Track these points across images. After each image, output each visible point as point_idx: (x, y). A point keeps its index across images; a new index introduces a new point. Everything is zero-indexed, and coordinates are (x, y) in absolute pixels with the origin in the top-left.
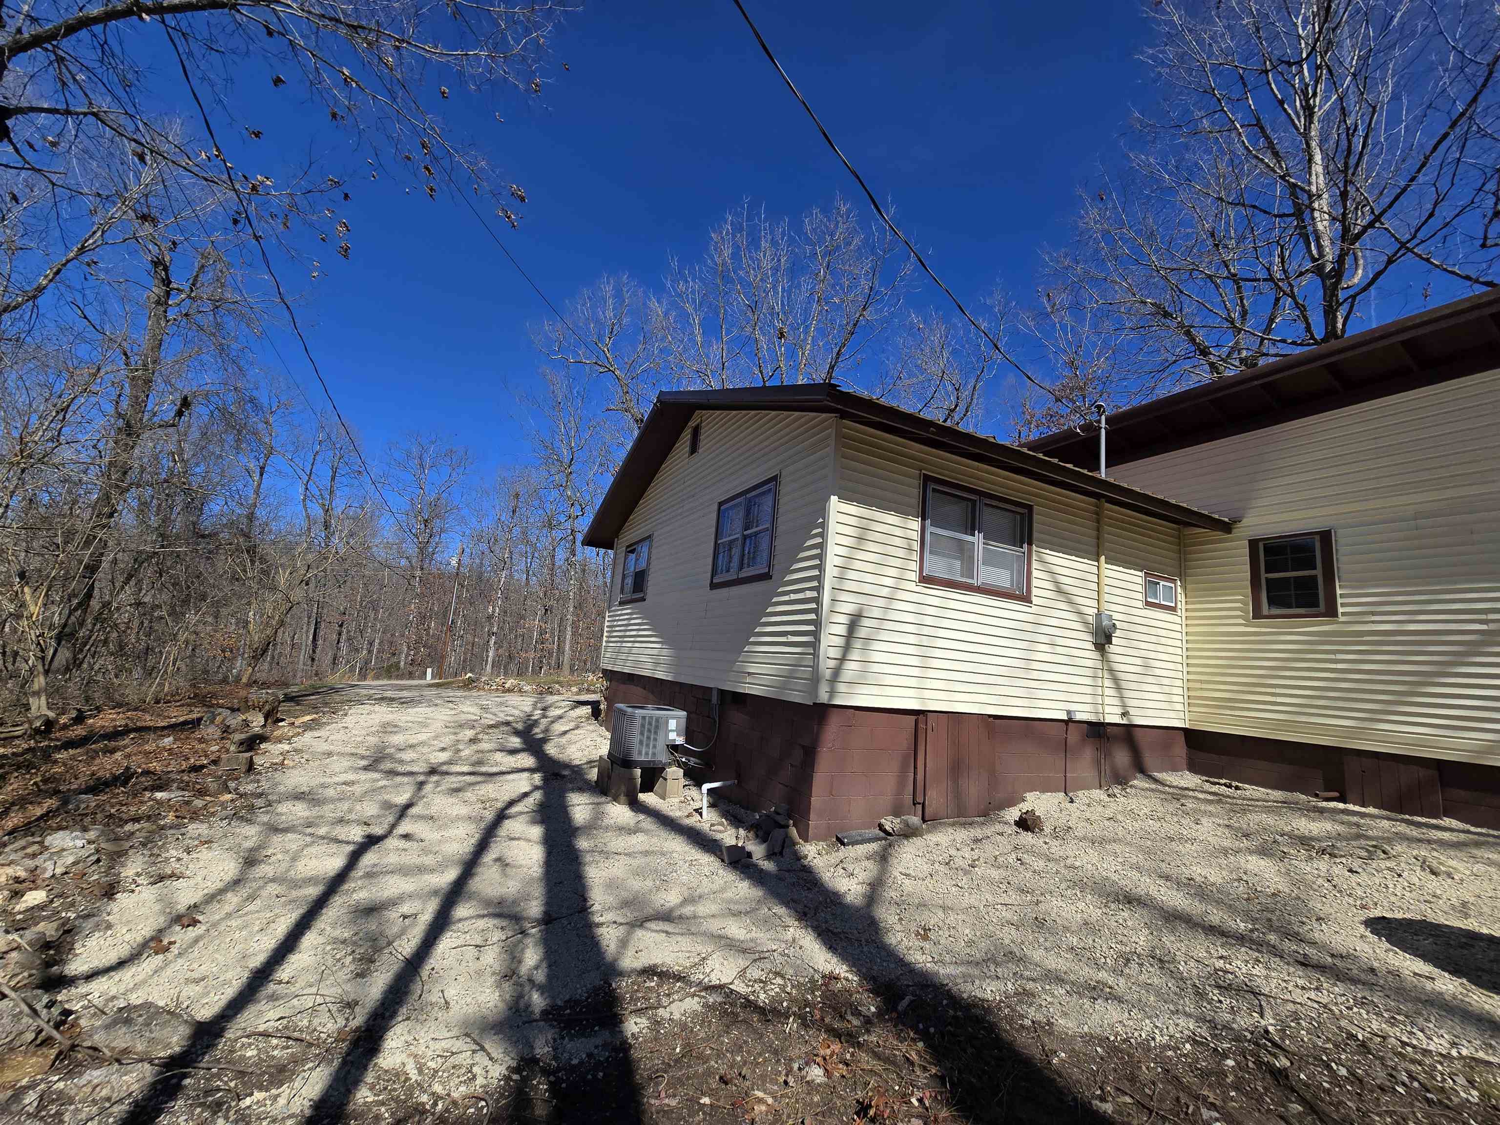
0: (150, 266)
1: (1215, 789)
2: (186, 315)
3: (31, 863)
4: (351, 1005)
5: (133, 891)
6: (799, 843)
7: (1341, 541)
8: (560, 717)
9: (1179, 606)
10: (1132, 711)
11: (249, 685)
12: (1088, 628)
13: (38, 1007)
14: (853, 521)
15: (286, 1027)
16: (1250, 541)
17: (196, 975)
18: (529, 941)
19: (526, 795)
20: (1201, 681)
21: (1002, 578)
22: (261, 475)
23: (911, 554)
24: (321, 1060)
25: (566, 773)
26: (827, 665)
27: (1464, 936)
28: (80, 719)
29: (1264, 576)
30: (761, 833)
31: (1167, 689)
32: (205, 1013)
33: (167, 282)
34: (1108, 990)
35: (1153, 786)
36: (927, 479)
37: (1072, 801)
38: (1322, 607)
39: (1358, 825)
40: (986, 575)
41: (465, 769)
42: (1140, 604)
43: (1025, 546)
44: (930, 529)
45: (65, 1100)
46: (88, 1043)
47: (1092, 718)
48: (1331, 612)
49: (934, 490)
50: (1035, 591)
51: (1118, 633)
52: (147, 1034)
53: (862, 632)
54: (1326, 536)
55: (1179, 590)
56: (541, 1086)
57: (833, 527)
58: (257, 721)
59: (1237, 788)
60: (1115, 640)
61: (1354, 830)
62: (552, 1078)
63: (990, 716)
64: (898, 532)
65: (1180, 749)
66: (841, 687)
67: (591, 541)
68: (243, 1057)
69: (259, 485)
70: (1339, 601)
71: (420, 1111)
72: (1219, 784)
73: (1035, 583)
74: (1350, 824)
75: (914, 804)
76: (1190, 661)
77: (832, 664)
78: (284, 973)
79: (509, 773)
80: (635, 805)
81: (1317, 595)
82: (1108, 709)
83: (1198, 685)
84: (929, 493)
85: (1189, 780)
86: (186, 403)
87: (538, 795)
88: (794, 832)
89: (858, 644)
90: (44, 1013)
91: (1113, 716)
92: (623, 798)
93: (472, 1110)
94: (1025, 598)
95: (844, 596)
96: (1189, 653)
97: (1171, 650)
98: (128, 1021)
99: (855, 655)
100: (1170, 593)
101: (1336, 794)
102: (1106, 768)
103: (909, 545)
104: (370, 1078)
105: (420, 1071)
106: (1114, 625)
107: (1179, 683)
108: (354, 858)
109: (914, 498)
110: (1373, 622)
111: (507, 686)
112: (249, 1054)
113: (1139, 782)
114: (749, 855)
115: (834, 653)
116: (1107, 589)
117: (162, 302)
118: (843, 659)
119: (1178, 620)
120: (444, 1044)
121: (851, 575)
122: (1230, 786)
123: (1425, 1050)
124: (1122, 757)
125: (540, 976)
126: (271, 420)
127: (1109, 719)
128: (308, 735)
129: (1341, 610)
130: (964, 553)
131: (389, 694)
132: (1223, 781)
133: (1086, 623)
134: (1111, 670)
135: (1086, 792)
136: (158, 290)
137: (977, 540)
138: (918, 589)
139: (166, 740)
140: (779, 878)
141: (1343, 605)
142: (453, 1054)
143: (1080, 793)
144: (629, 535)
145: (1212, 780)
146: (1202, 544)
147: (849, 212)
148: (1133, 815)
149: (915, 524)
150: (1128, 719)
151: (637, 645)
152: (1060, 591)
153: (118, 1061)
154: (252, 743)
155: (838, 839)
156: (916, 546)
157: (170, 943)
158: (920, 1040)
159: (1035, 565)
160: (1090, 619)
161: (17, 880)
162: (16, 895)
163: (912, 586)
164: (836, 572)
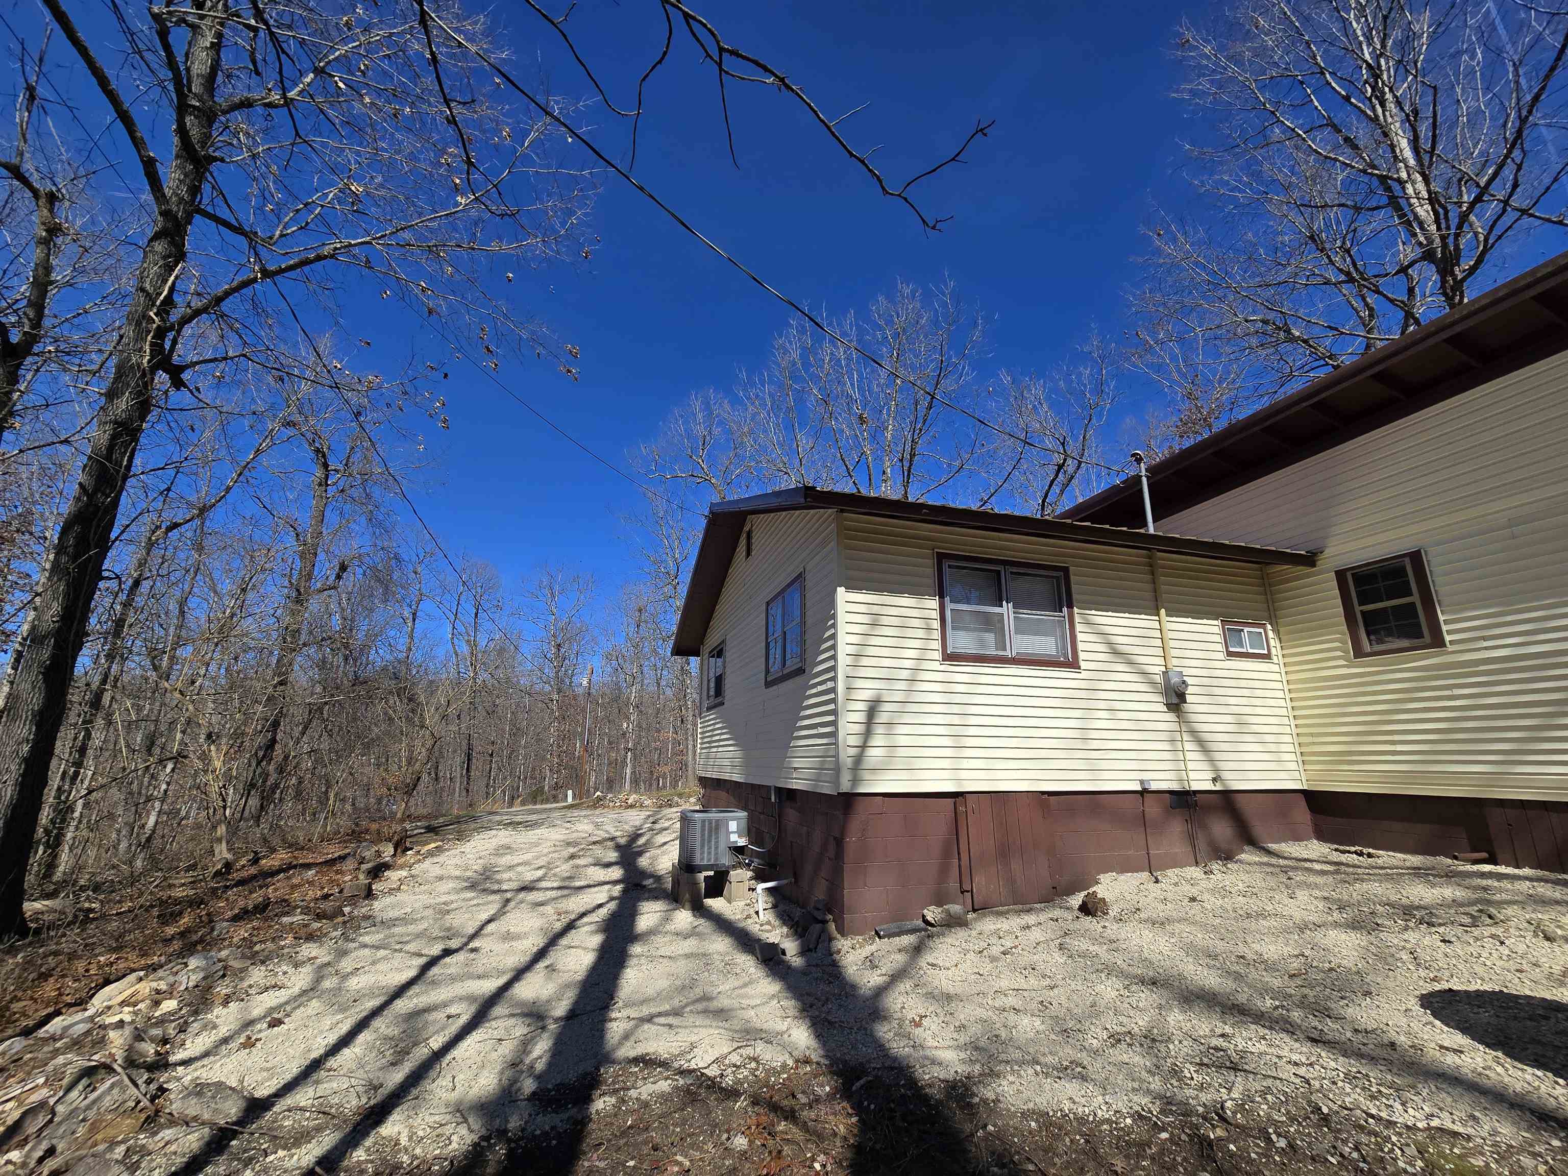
0: (313, 455)
1: (1344, 858)
2: (342, 491)
3: (171, 979)
4: (376, 1088)
5: (242, 1000)
6: (835, 938)
7: (1434, 561)
8: (666, 829)
9: (1273, 651)
10: (1226, 775)
11: (403, 820)
12: (1157, 688)
13: (140, 1082)
14: (863, 608)
15: (321, 1105)
16: (1336, 572)
17: (269, 1065)
18: (545, 1035)
19: (600, 906)
20: (1312, 735)
21: (1046, 645)
22: (414, 620)
23: (929, 634)
24: (337, 1128)
25: (648, 882)
26: (847, 754)
27: (1544, 1008)
28: (255, 861)
29: (1358, 609)
30: (800, 930)
31: (1273, 747)
32: (262, 1092)
33: (326, 466)
34: (1079, 1069)
35: (1265, 859)
36: (941, 557)
37: (1157, 881)
38: (1427, 638)
39: (1485, 889)
40: (1021, 644)
41: (555, 885)
42: (1221, 656)
43: (1065, 609)
44: (949, 606)
45: (144, 1152)
46: (167, 1111)
47: (1175, 786)
48: (1438, 641)
49: (950, 567)
50: (1082, 656)
51: (1190, 690)
52: (213, 1105)
53: (882, 718)
54: (1416, 557)
55: (1271, 634)
56: (501, 1150)
57: (842, 616)
58: (388, 850)
59: (1370, 856)
60: (1189, 698)
61: (1480, 894)
62: (513, 1145)
63: (1043, 793)
64: (915, 613)
65: (1302, 814)
66: (866, 775)
67: (679, 651)
68: (281, 1126)
69: (412, 630)
70: (1444, 628)
71: (398, 1166)
72: (1349, 852)
73: (1081, 646)
74: (1475, 888)
75: (962, 893)
76: (1297, 713)
77: (852, 752)
78: (332, 1063)
79: (594, 886)
80: (699, 909)
81: (1419, 625)
82: (1192, 775)
83: (1310, 739)
84: (946, 570)
85: (1315, 849)
86: (343, 568)
87: (612, 905)
88: (832, 926)
89: (879, 730)
90: (143, 1088)
91: (1201, 781)
92: (687, 905)
93: (437, 1168)
94: (1073, 664)
95: (859, 683)
96: (1294, 704)
97: (1272, 702)
98: (199, 1094)
99: (878, 740)
100: (1256, 639)
101: (1484, 855)
102: (1202, 844)
103: (927, 624)
104: (369, 1142)
105: (410, 1138)
106: (1184, 682)
107: (1288, 739)
108: (425, 969)
109: (931, 580)
110: (1486, 648)
111: (629, 802)
112: (286, 1124)
113: (1248, 856)
114: (784, 952)
115: (853, 741)
116: (1172, 644)
117: (324, 483)
118: (864, 747)
119: (1275, 668)
120: (437, 1118)
121: (865, 661)
122: (1361, 854)
123: (1390, 1122)
124: (1222, 829)
125: (540, 1066)
126: (419, 570)
127: (1195, 786)
128: (428, 862)
129: (1448, 638)
130: (992, 624)
131: (518, 819)
132: (1353, 849)
133: (1153, 683)
134: (1193, 732)
135: (1176, 871)
136: (319, 473)
137: (1006, 610)
138: (942, 668)
139: (310, 873)
140: (804, 972)
141: (1449, 632)
142: (441, 1125)
143: (1170, 872)
144: (712, 641)
145: (1341, 848)
146: (1288, 581)
147: (913, 293)
148: (1225, 892)
149: (933, 603)
150: (1224, 785)
151: (720, 749)
152: (1115, 653)
153: (187, 1124)
154: (377, 872)
155: (877, 933)
156: (936, 624)
157: (257, 1040)
158: (857, 1115)
159: (1079, 628)
160: (1158, 679)
161: (158, 992)
162: (157, 1003)
163: (936, 666)
164: (849, 660)
